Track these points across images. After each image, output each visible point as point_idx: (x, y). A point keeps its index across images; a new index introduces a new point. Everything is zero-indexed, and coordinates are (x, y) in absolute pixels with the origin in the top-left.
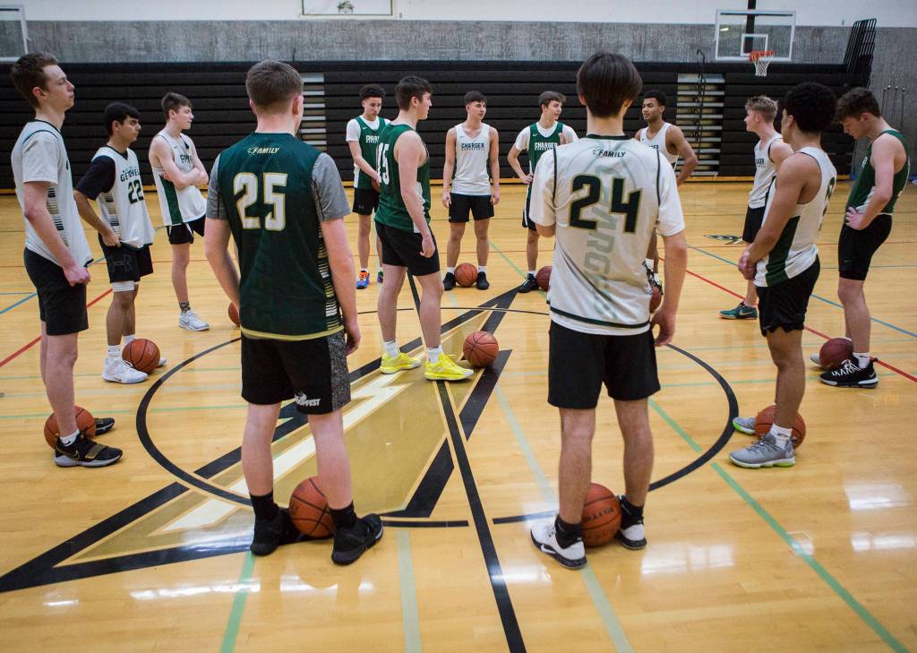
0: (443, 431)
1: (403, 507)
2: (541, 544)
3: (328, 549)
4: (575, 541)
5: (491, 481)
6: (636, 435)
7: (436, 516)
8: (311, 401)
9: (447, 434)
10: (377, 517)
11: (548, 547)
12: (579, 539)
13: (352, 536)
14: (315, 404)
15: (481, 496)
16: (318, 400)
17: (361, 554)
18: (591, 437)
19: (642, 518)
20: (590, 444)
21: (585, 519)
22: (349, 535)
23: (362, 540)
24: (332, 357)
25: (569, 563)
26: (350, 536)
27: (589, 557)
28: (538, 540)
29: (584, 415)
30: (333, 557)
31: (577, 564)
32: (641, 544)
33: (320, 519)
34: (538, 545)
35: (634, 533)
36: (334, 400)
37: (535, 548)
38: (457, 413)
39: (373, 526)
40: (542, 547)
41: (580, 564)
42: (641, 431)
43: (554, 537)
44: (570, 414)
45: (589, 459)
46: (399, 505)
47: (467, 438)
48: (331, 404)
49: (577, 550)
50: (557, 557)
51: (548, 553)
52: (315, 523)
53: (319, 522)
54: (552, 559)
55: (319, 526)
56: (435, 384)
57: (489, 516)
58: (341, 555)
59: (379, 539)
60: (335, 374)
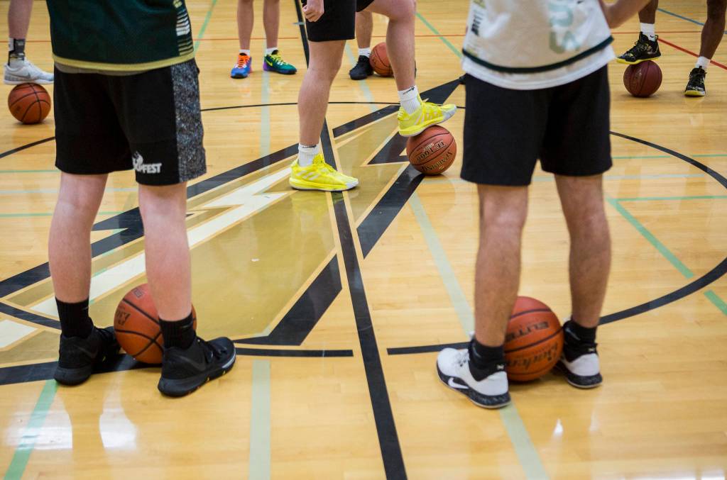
0: (333, 246)
1: (266, 332)
2: (449, 377)
3: (155, 378)
4: (495, 371)
5: (391, 305)
6: (588, 224)
7: (309, 343)
8: (148, 166)
9: (337, 250)
10: (229, 343)
11: (458, 380)
12: (500, 367)
13: (187, 360)
14: (154, 171)
15: (375, 322)
16: (159, 165)
17: (201, 385)
18: (521, 224)
19: (595, 345)
20: (519, 235)
21: (510, 337)
22: (182, 358)
23: (202, 367)
24: (177, 104)
25: (485, 400)
26: (185, 359)
27: (513, 395)
28: (446, 372)
29: (514, 195)
30: (159, 387)
31: (496, 402)
32: (593, 381)
33: (156, 337)
34: (445, 378)
35: (584, 366)
36: (182, 166)
37: (441, 383)
38: (354, 225)
39: (219, 351)
40: (451, 382)
41: (500, 402)
42: (594, 218)
43: (466, 366)
44: (493, 193)
45: (517, 256)
46: (261, 331)
47: (365, 256)
48: (177, 172)
49: (497, 383)
50: (471, 393)
51: (458, 389)
52: (149, 341)
53: (153, 341)
54: (463, 397)
55: (154, 344)
56: (329, 195)
57: (382, 344)
58: (170, 383)
59: (228, 369)
60: (182, 130)
